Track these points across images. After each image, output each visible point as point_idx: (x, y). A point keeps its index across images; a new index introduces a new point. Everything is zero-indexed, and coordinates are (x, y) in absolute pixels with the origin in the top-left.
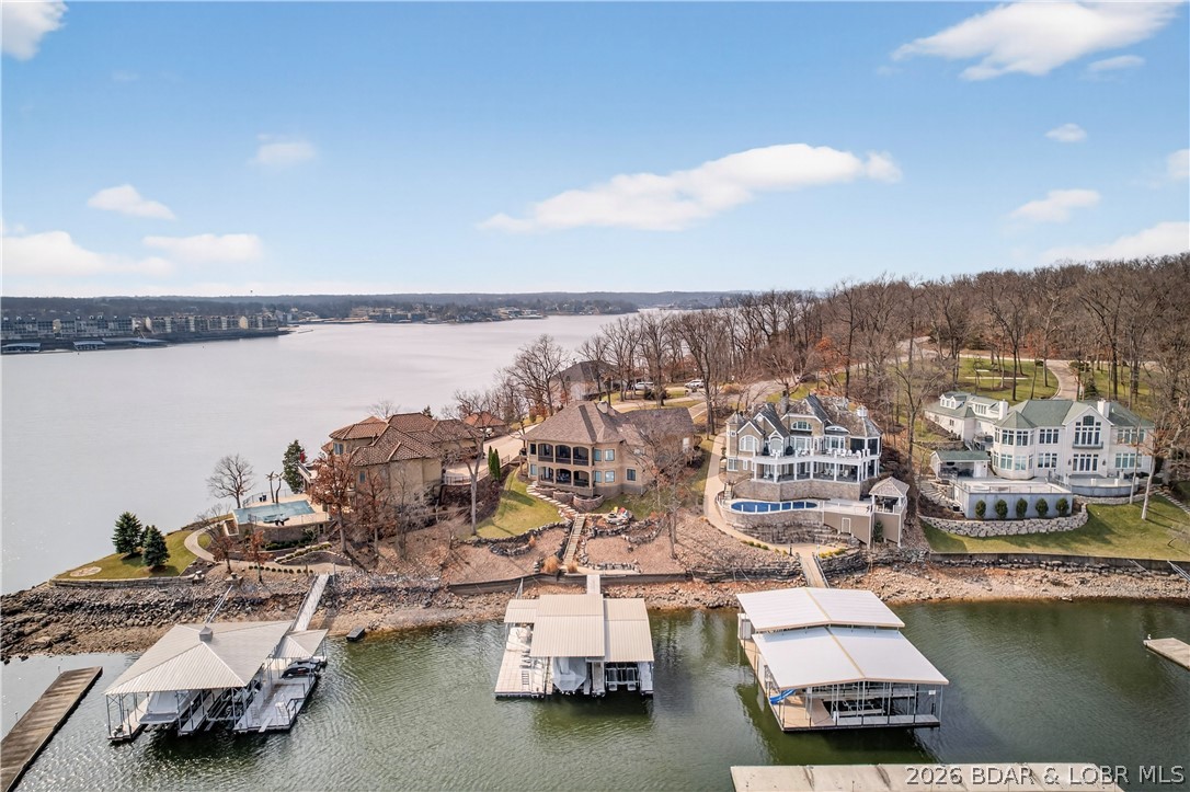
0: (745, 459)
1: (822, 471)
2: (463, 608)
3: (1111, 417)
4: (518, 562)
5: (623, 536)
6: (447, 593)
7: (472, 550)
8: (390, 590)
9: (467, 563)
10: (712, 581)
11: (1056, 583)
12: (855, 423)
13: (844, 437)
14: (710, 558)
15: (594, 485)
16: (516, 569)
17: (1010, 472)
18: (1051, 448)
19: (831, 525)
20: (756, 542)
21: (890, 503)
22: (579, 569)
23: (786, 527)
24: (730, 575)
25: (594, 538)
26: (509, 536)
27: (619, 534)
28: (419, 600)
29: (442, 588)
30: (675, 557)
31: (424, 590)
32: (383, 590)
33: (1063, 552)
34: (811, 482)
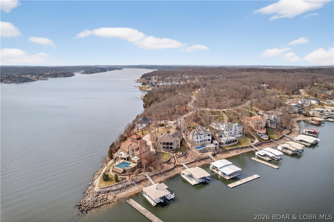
0: (194, 140)
1: (205, 140)
3: (238, 125)
4: (171, 165)
7: (163, 164)
8: (157, 174)
9: (164, 167)
10: (199, 161)
11: (238, 152)
12: (208, 132)
13: (207, 134)
14: (197, 158)
15: (173, 149)
17: (227, 136)
18: (231, 131)
19: (209, 148)
20: (202, 154)
21: (216, 144)
22: (181, 164)
23: (204, 150)
24: (201, 160)
25: (179, 158)
26: (167, 161)
27: (182, 156)
28: (162, 175)
29: (164, 172)
30: (192, 159)
31: (162, 173)
33: (237, 147)
34: (204, 142)
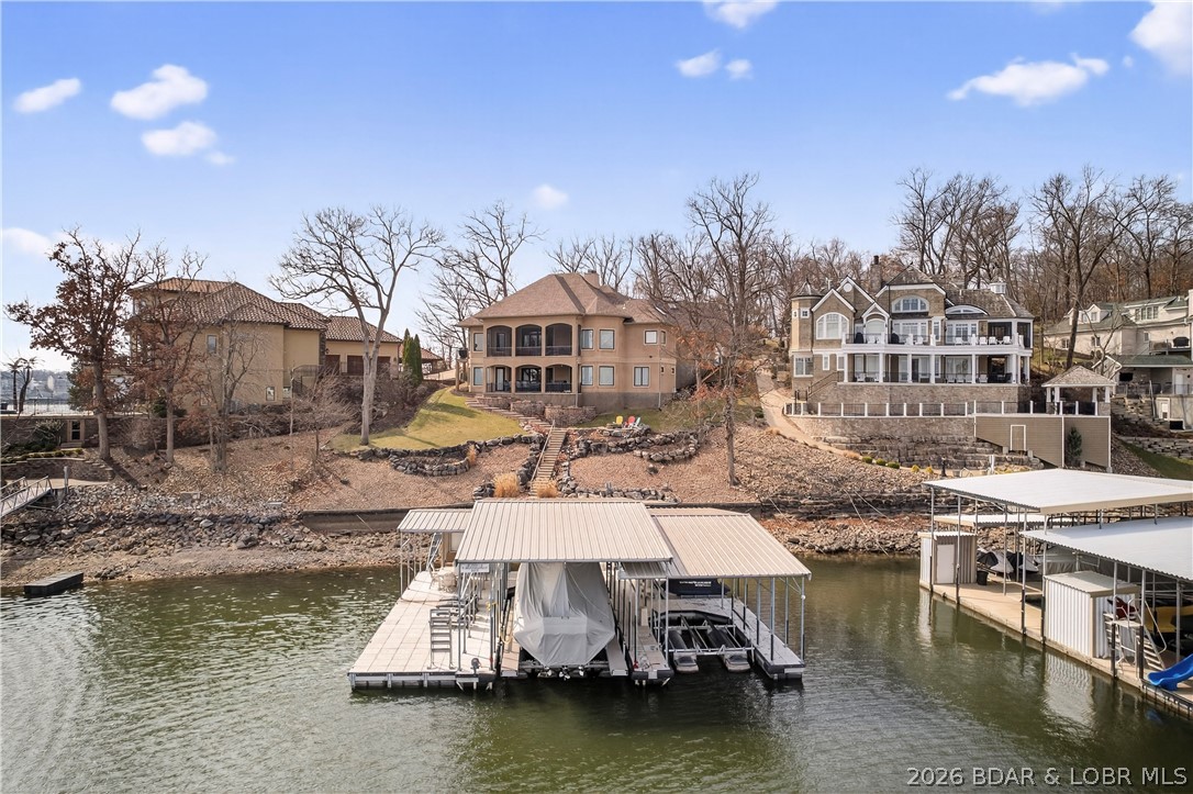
0: (825, 353)
2: (323, 549)
4: (446, 486)
5: (638, 452)
6: (296, 526)
7: (357, 465)
8: (177, 520)
9: (345, 483)
10: (812, 516)
12: (991, 302)
13: (977, 322)
14: (800, 480)
15: (579, 391)
16: (439, 494)
20: (875, 460)
24: (842, 508)
25: (582, 456)
26: (430, 448)
27: (631, 450)
28: (234, 536)
29: (285, 519)
30: (736, 482)
31: (249, 521)
32: (162, 520)
34: (932, 389)
